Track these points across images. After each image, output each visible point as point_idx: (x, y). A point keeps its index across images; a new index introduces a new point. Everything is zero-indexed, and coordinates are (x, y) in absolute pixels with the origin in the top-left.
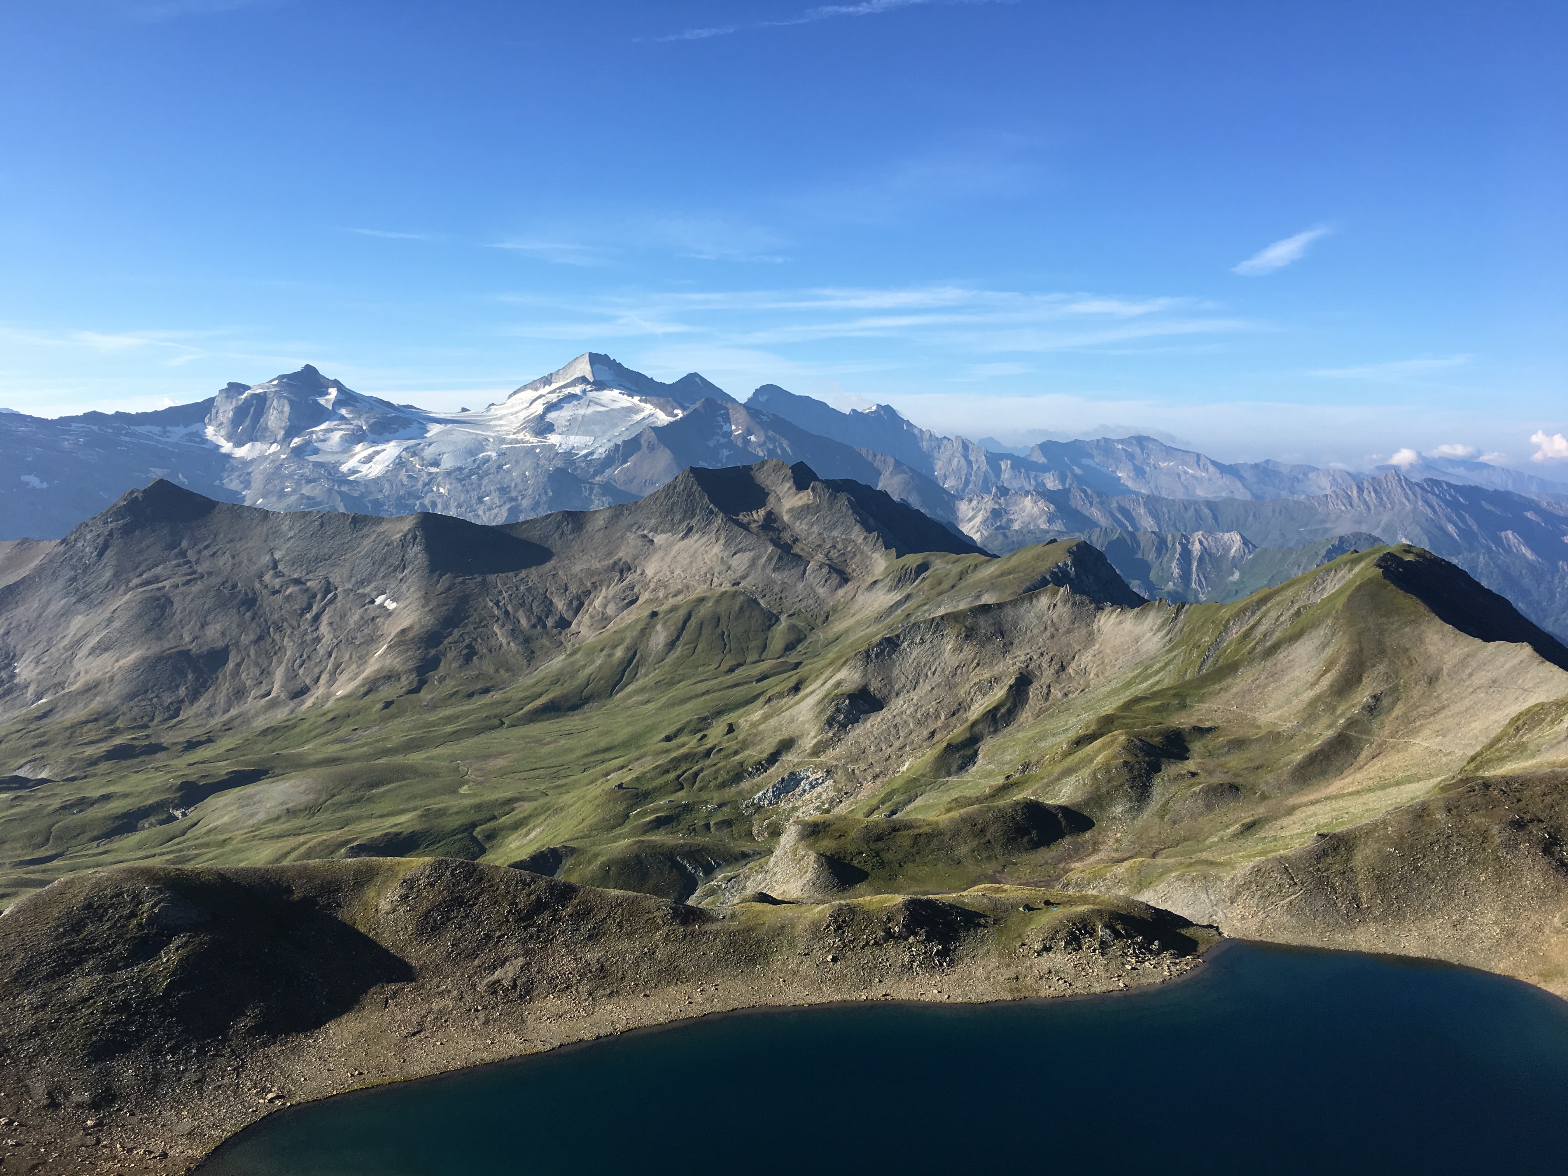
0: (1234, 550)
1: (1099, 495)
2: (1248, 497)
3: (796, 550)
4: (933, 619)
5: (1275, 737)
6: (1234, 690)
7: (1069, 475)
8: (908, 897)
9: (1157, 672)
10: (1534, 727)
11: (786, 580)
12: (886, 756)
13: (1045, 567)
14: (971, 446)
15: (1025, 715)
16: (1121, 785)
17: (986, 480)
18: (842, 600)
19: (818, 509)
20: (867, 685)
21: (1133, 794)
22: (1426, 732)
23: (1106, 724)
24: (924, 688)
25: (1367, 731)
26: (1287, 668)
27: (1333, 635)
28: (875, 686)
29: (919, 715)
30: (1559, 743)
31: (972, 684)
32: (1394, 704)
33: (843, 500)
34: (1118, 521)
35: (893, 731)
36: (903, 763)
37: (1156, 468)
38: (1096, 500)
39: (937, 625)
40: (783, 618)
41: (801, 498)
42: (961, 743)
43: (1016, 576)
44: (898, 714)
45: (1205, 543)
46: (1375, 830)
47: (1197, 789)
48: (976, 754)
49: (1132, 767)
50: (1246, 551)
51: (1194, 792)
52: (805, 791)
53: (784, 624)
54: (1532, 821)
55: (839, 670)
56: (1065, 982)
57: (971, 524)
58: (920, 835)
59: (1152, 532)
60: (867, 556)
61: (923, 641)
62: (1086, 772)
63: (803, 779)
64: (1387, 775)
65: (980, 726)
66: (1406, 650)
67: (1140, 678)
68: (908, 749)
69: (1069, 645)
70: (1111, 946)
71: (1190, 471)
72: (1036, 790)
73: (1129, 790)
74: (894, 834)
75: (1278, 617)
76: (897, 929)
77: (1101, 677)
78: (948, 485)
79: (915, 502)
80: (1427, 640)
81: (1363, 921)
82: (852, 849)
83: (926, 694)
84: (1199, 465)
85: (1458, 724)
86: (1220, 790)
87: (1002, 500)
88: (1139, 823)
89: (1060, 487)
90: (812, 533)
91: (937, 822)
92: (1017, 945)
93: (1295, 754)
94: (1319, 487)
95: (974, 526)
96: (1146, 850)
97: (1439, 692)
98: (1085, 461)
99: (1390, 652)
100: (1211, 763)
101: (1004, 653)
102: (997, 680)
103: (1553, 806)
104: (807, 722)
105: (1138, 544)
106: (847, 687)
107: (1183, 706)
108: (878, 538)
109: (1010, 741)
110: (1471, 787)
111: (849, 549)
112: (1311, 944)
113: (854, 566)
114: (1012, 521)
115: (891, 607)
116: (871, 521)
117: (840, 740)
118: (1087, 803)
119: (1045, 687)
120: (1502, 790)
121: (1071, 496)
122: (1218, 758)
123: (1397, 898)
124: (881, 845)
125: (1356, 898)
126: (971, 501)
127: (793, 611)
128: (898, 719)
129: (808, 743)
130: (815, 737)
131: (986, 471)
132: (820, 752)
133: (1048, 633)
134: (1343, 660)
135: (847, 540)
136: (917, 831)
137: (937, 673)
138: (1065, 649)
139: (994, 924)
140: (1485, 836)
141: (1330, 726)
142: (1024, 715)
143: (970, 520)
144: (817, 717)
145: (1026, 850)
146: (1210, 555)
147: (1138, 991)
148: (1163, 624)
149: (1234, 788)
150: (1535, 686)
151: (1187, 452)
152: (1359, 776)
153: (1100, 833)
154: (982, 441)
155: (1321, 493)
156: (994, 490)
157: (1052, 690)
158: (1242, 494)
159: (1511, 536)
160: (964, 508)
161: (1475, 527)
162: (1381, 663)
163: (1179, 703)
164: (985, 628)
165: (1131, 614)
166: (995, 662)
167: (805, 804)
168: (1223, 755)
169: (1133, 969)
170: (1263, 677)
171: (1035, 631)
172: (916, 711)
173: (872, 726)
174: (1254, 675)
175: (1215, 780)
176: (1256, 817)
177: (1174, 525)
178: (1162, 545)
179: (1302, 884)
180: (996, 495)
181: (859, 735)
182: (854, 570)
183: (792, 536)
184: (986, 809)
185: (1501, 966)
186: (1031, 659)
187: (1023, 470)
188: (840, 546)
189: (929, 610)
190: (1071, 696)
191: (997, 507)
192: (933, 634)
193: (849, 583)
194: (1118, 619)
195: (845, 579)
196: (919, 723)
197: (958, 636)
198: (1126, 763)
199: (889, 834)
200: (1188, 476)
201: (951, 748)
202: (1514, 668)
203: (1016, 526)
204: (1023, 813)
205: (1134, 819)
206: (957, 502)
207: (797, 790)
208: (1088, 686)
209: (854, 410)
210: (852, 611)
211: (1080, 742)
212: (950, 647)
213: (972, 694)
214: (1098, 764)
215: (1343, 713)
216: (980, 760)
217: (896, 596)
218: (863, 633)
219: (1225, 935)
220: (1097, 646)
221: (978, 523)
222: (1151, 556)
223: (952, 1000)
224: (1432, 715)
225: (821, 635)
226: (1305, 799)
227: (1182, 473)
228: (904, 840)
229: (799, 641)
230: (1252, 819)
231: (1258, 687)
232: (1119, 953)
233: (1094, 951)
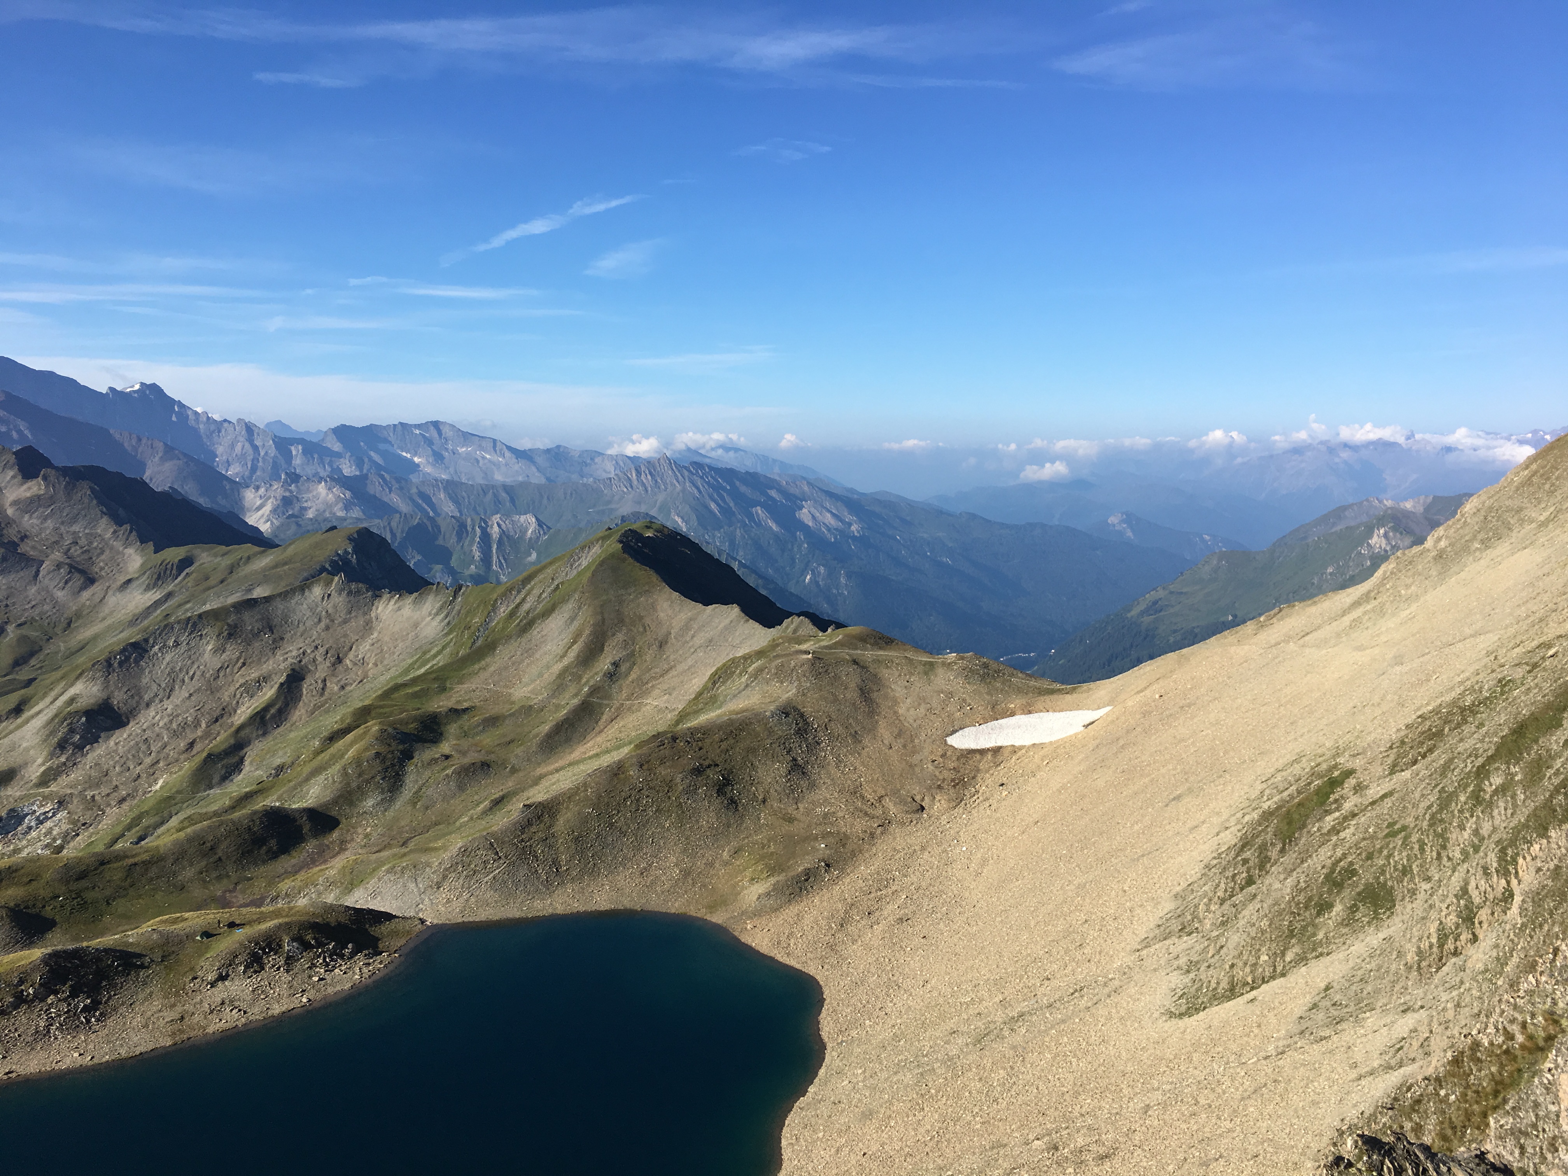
0: (530, 531)
1: (398, 480)
2: (543, 481)
3: (24, 548)
4: (189, 619)
5: (527, 710)
6: (492, 669)
7: (366, 460)
8: (49, 950)
9: (435, 656)
10: (727, 680)
11: (13, 584)
12: (135, 775)
13: (323, 555)
14: (256, 431)
15: (299, 713)
16: (373, 777)
17: (275, 466)
18: (88, 603)
19: (52, 500)
20: (109, 698)
21: (384, 785)
22: (656, 692)
23: (363, 714)
24: (180, 694)
25: (609, 697)
26: (541, 643)
27: (580, 608)
28: (118, 698)
29: (174, 726)
30: (739, 693)
31: (237, 686)
32: (631, 669)
33: (84, 490)
34: (418, 506)
35: (144, 747)
36: (156, 781)
37: (454, 453)
38: (396, 486)
39: (194, 624)
40: (10, 628)
41: (29, 488)
42: (223, 751)
43: (292, 566)
44: (148, 728)
45: (503, 526)
46: (576, 793)
47: (449, 771)
48: (242, 761)
49: (385, 757)
50: (542, 532)
51: (447, 775)
52: (30, 828)
53: (11, 635)
54: (709, 766)
55: (72, 685)
56: (240, 1010)
57: (260, 513)
58: (135, 864)
59: (452, 517)
60: (118, 553)
61: (177, 644)
62: (337, 767)
63: (27, 815)
64: (622, 735)
65: (247, 731)
66: (641, 618)
67: (418, 664)
68: (161, 764)
69: (345, 636)
70: (299, 960)
71: (488, 456)
72: (282, 795)
73: (381, 782)
74: (102, 868)
75: (541, 594)
76: (31, 991)
77: (380, 666)
78: (233, 471)
79: (191, 491)
80: (658, 607)
81: (562, 884)
82: (44, 893)
83: (183, 701)
84: (496, 451)
85: (682, 682)
86: (472, 770)
87: (293, 487)
88: (390, 814)
89: (358, 473)
90: (45, 528)
91: (157, 847)
92: (187, 980)
93: (543, 725)
94: (605, 471)
95: (263, 515)
96: (395, 842)
97: (668, 654)
98: (382, 446)
99: (627, 620)
100: (465, 744)
101: (274, 650)
102: (266, 679)
103: (728, 750)
104: (33, 747)
105: (438, 528)
106: (83, 703)
107: (443, 689)
108: (131, 532)
109: (281, 743)
110: (661, 741)
111: (95, 544)
112: (510, 916)
113: (101, 564)
114: (306, 509)
115: (149, 608)
116: (121, 512)
117: (75, 764)
118: (335, 801)
119: (320, 681)
120: (687, 741)
121: (368, 482)
122: (473, 738)
123: (593, 856)
124: (84, 883)
125: (556, 863)
126: (257, 488)
127: (23, 619)
128: (148, 733)
129: (34, 772)
130: (43, 764)
131: (275, 457)
132: (50, 781)
133: (322, 625)
134: (587, 632)
135: (91, 534)
136: (131, 861)
137: (196, 677)
138: (342, 639)
139: (162, 961)
140: (670, 785)
141: (576, 695)
142: (297, 713)
143: (259, 508)
144: (45, 740)
145: (264, 862)
146: (508, 537)
147: (323, 1002)
148: (441, 608)
149: (485, 766)
150: (741, 643)
151: (483, 437)
152: (599, 739)
153: (348, 831)
154: (268, 425)
155: (605, 476)
156: (283, 477)
157: (328, 684)
158: (537, 479)
159: (760, 512)
160: (250, 496)
161: (732, 504)
162: (620, 631)
163: (439, 687)
164: (251, 624)
165: (410, 599)
166: (263, 660)
167: (30, 843)
168: (477, 734)
169: (321, 979)
170: (519, 653)
171: (309, 623)
172: (171, 722)
173: (116, 744)
174: (510, 652)
175: (467, 760)
176: (505, 791)
177: (475, 509)
178: (462, 530)
179: (506, 857)
180: (285, 481)
181: (100, 756)
182: (102, 569)
183: (19, 532)
184: (217, 824)
185: (675, 906)
186: (304, 653)
187: (316, 456)
188: (83, 542)
189: (191, 608)
190: (348, 688)
191: (287, 494)
192: (190, 634)
193: (97, 584)
194: (397, 606)
195: (90, 581)
196: (175, 734)
197: (219, 635)
198: (378, 754)
199: (96, 869)
200: (486, 461)
201: (211, 759)
202: (726, 628)
203: (310, 514)
204: (262, 822)
205: (386, 810)
206: (242, 490)
207: (19, 828)
208: (366, 676)
209: (112, 389)
210: (101, 615)
211: (333, 737)
212: (210, 647)
213: (238, 696)
214: (348, 759)
215: (588, 681)
216: (247, 767)
217: (155, 595)
218: (115, 639)
219: (428, 923)
220: (375, 635)
221: (268, 512)
222: (451, 541)
223: (95, 1061)
224: (662, 676)
225: (61, 645)
226: (551, 767)
227: (480, 459)
228: (116, 874)
229: (32, 654)
230: (501, 794)
231: (513, 664)
232: (307, 966)
233: (278, 969)
